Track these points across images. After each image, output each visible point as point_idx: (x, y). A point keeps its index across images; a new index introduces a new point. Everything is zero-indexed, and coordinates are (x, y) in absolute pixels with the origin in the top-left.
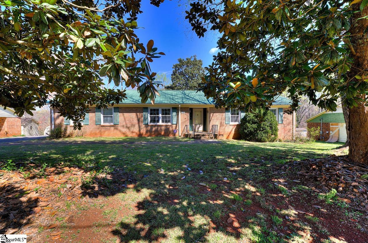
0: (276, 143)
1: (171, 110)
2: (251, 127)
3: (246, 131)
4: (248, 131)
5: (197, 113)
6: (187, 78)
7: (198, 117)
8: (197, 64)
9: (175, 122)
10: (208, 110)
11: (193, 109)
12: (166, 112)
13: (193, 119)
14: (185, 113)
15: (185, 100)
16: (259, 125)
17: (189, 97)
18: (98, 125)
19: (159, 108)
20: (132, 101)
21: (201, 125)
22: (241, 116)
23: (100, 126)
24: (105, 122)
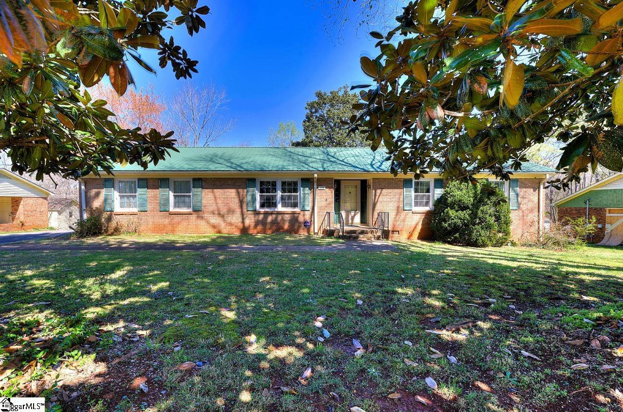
0: (506, 250)
1: (299, 183)
2: (457, 216)
3: (446, 225)
4: (449, 225)
5: (348, 190)
6: (331, 128)
7: (350, 200)
8: (350, 101)
9: (309, 207)
10: (371, 183)
11: (342, 182)
12: (291, 187)
13: (341, 201)
14: (325, 189)
15: (328, 165)
16: (472, 213)
17: (335, 159)
18: (165, 212)
19: (277, 180)
20: (228, 166)
21: (358, 213)
22: (435, 195)
23: (168, 214)
24: (177, 205)
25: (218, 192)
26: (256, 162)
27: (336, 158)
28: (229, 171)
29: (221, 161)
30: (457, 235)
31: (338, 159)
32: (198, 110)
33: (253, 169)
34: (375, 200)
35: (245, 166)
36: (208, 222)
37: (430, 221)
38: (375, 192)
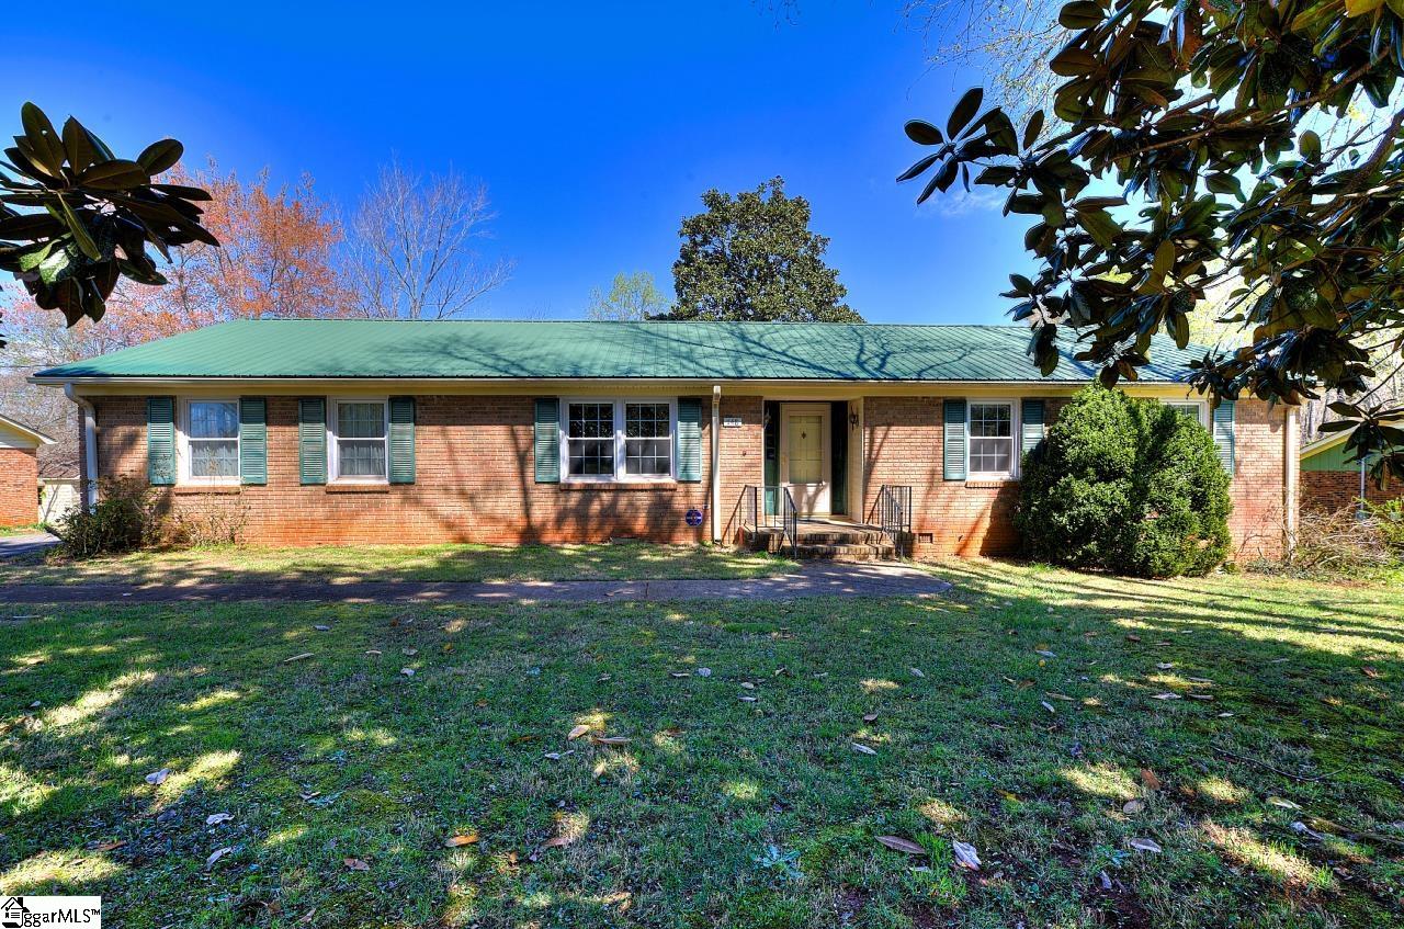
0: (1217, 583)
1: (674, 411)
2: (1091, 497)
3: (1064, 520)
4: (1071, 518)
5: (800, 428)
6: (742, 280)
7: (806, 448)
8: (787, 215)
9: (699, 473)
10: (859, 409)
11: (784, 409)
12: (649, 420)
13: (781, 456)
14: (740, 424)
15: (749, 364)
16: (1134, 489)
17: (764, 351)
18: (313, 488)
19: (615, 401)
20: (485, 365)
21: (825, 487)
22: (1025, 442)
23: (323, 493)
24: (347, 469)
25: (459, 434)
26: (559, 355)
27: (765, 348)
28: (486, 377)
29: (469, 353)
30: (1093, 546)
31: (771, 350)
32: (421, 241)
33: (552, 372)
34: (870, 454)
35: (531, 366)
36: (433, 514)
37: (1012, 507)
38: (872, 433)
